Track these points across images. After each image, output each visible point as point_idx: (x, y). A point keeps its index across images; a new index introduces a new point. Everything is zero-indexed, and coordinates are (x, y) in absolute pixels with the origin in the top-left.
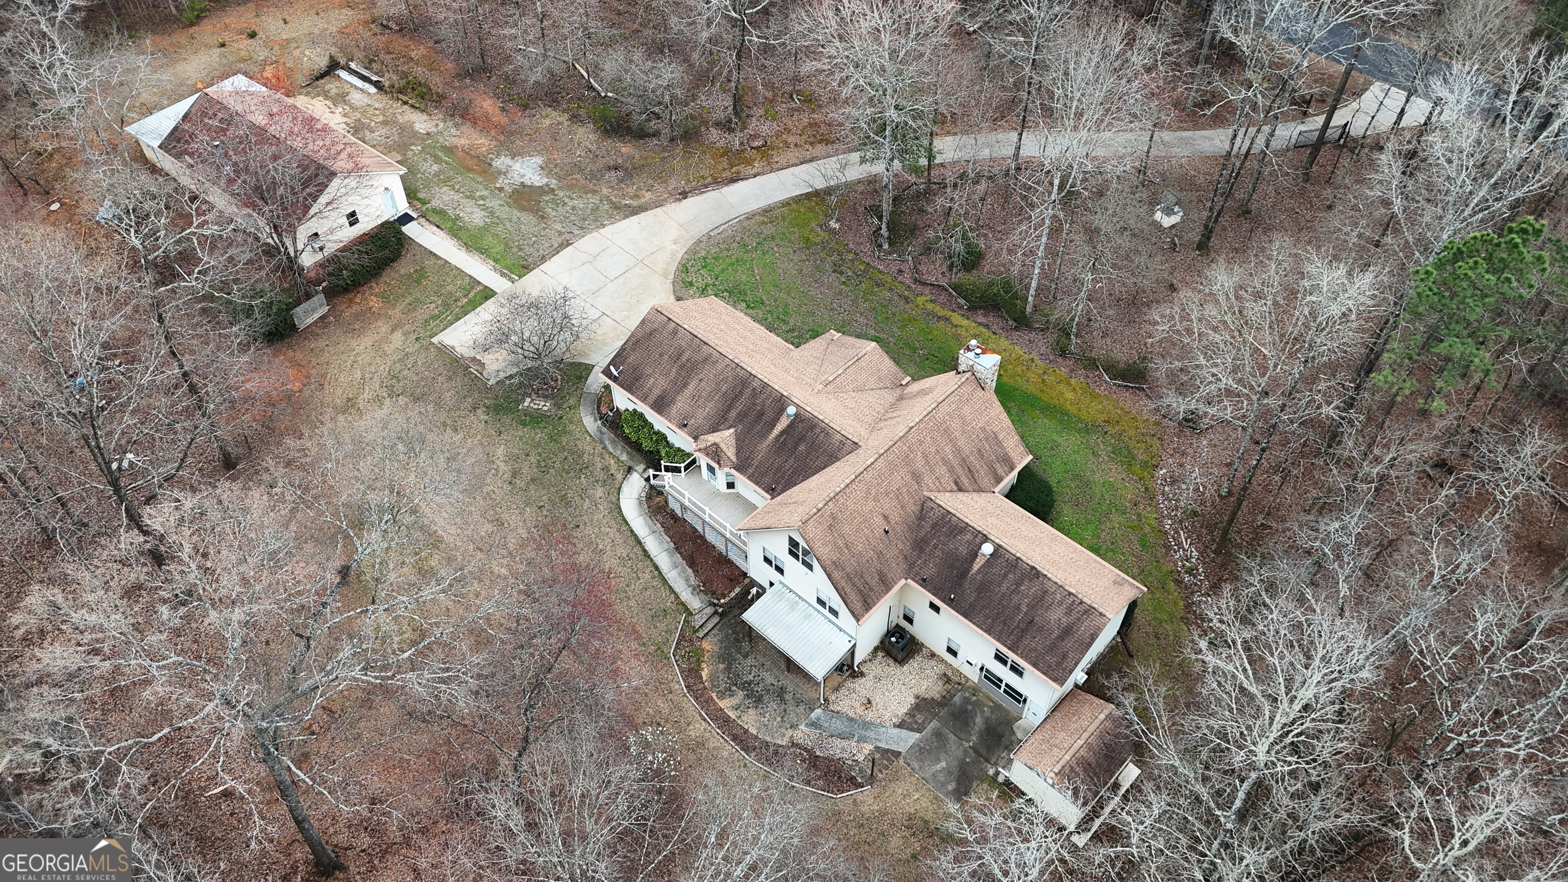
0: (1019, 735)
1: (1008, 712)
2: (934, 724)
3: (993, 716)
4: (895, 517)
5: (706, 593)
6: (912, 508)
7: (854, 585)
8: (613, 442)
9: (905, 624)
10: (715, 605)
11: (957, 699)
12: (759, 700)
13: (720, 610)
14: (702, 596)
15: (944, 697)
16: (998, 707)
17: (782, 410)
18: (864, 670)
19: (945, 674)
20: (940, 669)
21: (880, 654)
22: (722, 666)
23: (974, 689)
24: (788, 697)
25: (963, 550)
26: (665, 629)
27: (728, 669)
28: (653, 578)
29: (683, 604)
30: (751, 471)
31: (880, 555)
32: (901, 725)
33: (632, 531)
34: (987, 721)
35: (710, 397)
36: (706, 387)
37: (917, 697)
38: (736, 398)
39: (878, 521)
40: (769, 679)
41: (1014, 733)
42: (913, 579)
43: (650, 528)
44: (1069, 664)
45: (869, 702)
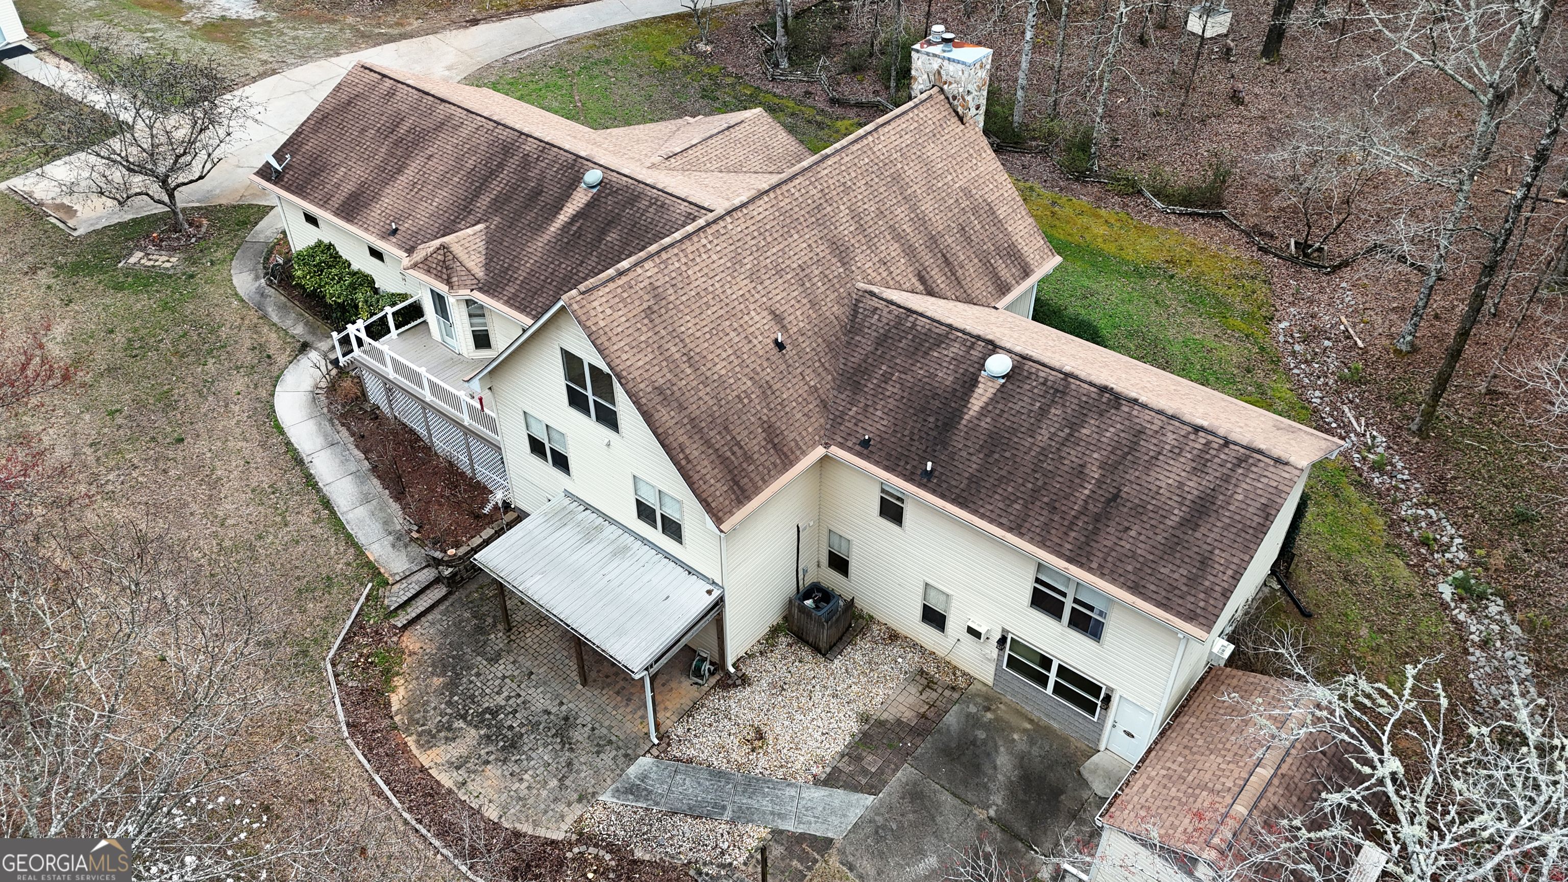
0: (1099, 787)
1: (1066, 740)
2: (905, 774)
3: (1035, 751)
4: (798, 320)
5: (420, 542)
6: (833, 309)
7: (708, 443)
8: (282, 308)
9: (831, 579)
10: (437, 563)
11: (952, 719)
12: (513, 745)
13: (447, 572)
14: (414, 549)
15: (923, 716)
16: (1040, 732)
17: (575, 180)
18: (749, 671)
19: (922, 672)
20: (910, 661)
21: (783, 640)
22: (437, 681)
23: (987, 698)
24: (579, 735)
25: (946, 377)
26: (323, 613)
27: (452, 686)
28: (316, 522)
29: (369, 564)
30: (511, 290)
31: (766, 390)
32: (831, 780)
33: (288, 444)
34: (1022, 761)
35: (444, 179)
36: (438, 166)
37: (864, 718)
38: (492, 174)
39: (760, 321)
40: (540, 700)
41: (1085, 784)
42: (841, 446)
43: (326, 436)
44: (1217, 578)
45: (760, 735)
